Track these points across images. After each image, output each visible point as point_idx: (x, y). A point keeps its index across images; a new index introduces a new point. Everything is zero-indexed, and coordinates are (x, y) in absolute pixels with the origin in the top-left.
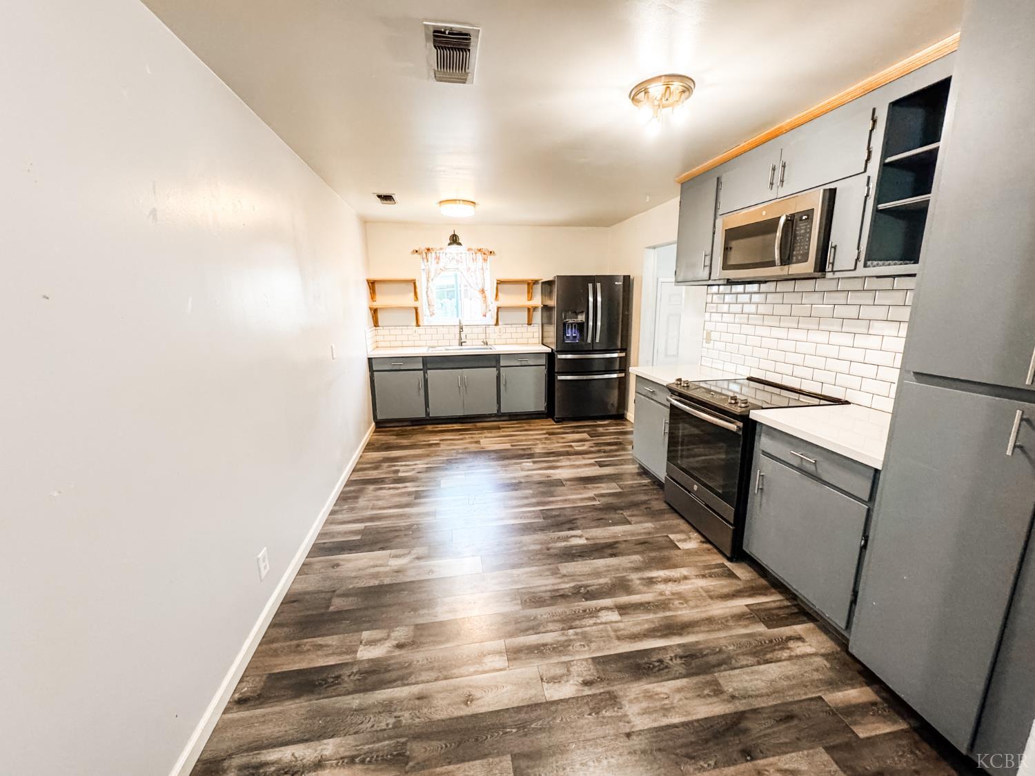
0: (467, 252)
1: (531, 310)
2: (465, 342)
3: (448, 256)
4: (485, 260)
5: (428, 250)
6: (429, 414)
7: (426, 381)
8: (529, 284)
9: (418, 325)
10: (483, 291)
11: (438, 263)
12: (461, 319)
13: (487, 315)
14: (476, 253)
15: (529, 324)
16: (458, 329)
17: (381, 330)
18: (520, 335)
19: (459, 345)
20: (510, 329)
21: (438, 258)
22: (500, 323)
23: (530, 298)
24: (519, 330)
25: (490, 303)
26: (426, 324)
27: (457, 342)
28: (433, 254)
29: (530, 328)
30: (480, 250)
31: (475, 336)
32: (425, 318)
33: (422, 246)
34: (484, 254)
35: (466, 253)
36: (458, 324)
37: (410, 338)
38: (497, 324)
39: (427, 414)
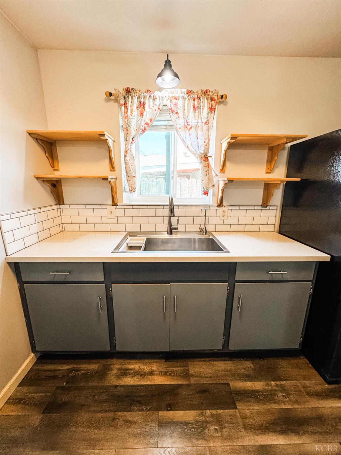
0: (186, 96)
1: (268, 187)
2: (176, 229)
3: (157, 102)
4: (212, 109)
5: (128, 91)
6: (115, 346)
7: (109, 299)
8: (271, 149)
9: (115, 204)
10: (205, 158)
11: (142, 114)
12: (173, 196)
13: (211, 192)
14: (199, 98)
15: (265, 205)
16: (166, 212)
17: (66, 211)
18: (250, 221)
19: (168, 234)
20: (237, 212)
21: (142, 105)
22: (224, 203)
23: (270, 171)
24: (251, 213)
25: (214, 175)
26: (125, 202)
27: (165, 228)
28: (135, 99)
29: (266, 212)
30: (205, 93)
31: (190, 220)
32: (124, 194)
33: (119, 88)
34: (212, 99)
35: (184, 98)
36: (168, 203)
37: (105, 220)
38: (220, 205)
39: (113, 345)
